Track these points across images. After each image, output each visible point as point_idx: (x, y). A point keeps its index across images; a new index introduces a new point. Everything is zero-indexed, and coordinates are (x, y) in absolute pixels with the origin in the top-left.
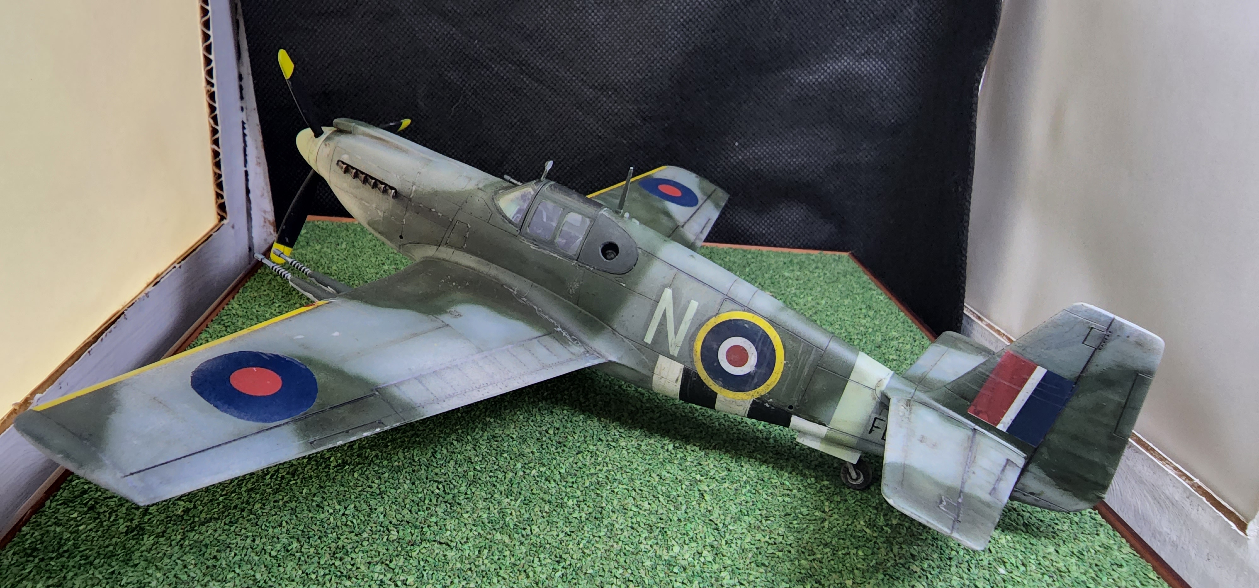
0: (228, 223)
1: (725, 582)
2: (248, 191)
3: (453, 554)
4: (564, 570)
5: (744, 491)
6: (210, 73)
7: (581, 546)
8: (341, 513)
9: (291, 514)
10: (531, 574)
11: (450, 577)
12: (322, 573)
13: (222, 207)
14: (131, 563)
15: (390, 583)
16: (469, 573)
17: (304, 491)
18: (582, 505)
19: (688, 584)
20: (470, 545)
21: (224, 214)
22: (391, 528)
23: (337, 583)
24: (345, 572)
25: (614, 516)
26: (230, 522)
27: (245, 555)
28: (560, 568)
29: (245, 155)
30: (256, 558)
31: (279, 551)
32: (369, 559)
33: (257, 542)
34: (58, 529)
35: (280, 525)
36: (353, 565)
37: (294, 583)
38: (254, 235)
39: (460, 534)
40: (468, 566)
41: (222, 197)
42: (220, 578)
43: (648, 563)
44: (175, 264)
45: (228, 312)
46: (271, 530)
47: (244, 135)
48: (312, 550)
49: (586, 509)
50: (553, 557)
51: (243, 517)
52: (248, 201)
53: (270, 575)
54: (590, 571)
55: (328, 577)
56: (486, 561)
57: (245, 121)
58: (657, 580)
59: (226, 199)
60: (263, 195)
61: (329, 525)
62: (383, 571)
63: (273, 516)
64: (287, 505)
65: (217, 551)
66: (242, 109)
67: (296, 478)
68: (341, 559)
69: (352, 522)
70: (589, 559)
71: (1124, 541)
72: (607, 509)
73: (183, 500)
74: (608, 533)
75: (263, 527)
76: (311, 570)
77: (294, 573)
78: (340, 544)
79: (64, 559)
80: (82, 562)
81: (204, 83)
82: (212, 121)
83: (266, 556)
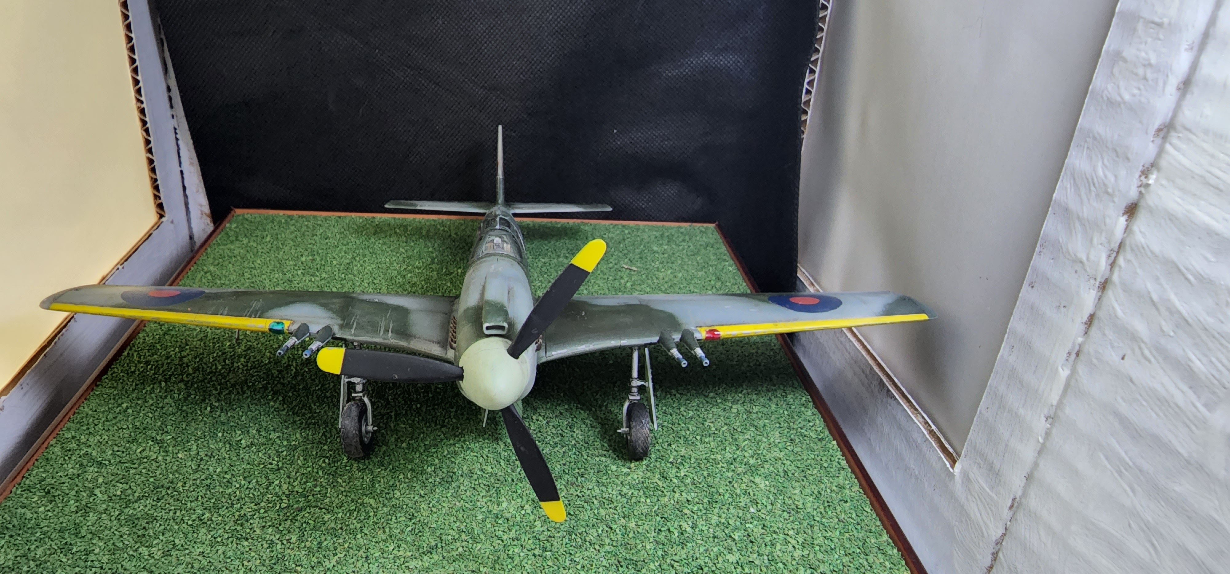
0: (167, 221)
1: (536, 529)
2: (184, 188)
3: (330, 516)
4: (414, 526)
5: (570, 453)
6: (138, 91)
7: (431, 505)
8: (245, 487)
9: (206, 490)
10: (387, 530)
11: (325, 535)
12: (226, 537)
13: (160, 206)
14: (80, 535)
15: (278, 541)
16: (340, 531)
17: (218, 471)
18: (438, 471)
19: (508, 532)
21: (162, 213)
22: (284, 498)
23: (237, 544)
24: (244, 535)
25: (462, 480)
26: (158, 499)
27: (168, 525)
28: (411, 524)
29: (179, 157)
30: (176, 527)
31: (194, 520)
32: (264, 524)
33: (178, 513)
34: (23, 511)
35: (197, 499)
36: (251, 529)
37: (204, 546)
38: (193, 225)
40: (340, 526)
41: (160, 198)
42: (147, 544)
43: (480, 517)
44: (119, 266)
46: (189, 504)
47: (177, 139)
48: (220, 518)
49: (441, 474)
50: (407, 515)
51: (168, 494)
52: (186, 196)
53: (186, 541)
54: (434, 525)
55: (230, 540)
56: (355, 521)
57: (176, 127)
58: (485, 531)
59: (163, 200)
60: (198, 191)
61: (235, 497)
62: (274, 533)
63: (191, 492)
64: (203, 482)
65: (147, 523)
66: (173, 117)
67: (212, 459)
68: (242, 525)
69: (254, 495)
70: (435, 515)
71: (856, 481)
72: (457, 474)
73: (121, 483)
74: (454, 494)
75: (183, 502)
76: (218, 535)
77: (204, 537)
78: (242, 512)
79: (28, 535)
80: (42, 536)
81: (134, 101)
82: (144, 134)
83: (184, 525)
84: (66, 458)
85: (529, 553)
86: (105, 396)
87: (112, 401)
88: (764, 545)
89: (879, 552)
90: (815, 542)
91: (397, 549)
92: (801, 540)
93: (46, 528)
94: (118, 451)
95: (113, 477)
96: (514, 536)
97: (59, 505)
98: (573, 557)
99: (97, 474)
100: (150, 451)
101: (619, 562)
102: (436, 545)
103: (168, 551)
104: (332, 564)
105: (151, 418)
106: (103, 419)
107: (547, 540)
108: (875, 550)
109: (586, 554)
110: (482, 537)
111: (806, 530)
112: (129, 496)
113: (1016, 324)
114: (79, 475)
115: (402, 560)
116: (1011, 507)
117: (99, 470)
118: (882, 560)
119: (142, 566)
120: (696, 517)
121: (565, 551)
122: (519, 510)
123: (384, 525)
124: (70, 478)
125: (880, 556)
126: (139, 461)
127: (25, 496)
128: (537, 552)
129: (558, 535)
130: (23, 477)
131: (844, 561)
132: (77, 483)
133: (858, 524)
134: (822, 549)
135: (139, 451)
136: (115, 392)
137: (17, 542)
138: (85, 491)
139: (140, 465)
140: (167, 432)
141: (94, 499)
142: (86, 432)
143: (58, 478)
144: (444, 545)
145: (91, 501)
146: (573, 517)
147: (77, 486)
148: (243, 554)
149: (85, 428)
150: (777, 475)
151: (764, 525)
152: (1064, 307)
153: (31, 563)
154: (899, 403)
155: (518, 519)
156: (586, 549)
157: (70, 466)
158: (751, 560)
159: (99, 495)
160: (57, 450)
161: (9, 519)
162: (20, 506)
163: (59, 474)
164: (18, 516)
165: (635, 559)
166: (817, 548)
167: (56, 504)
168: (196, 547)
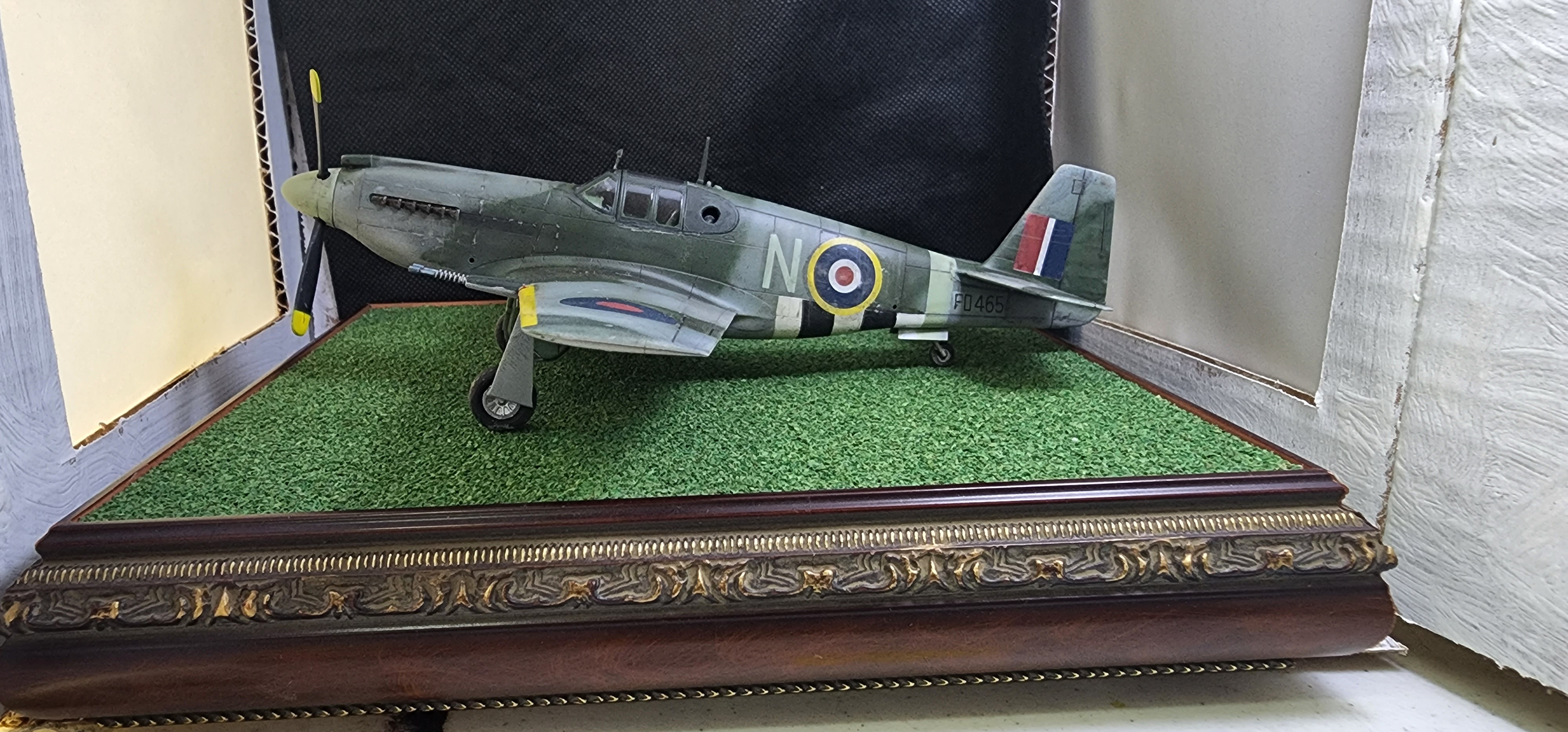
21: (285, 307)
41: (282, 288)
113: (1356, 186)
116: (1398, 399)
152: (1411, 130)
154: (1227, 375)
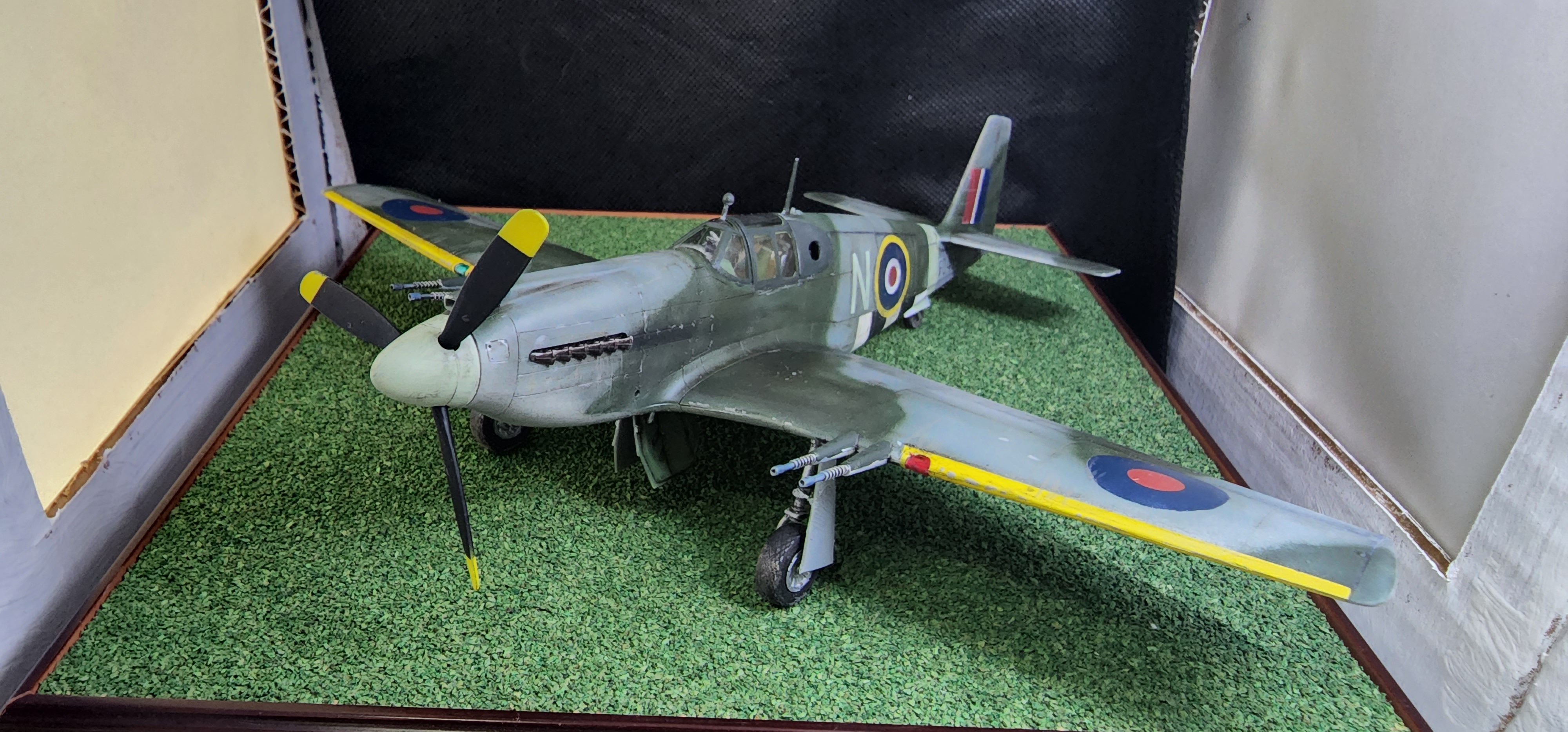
0: (308, 220)
1: (844, 646)
2: (329, 177)
3: (554, 621)
4: (672, 637)
6: (271, 44)
7: (693, 609)
8: (435, 578)
9: (383, 581)
10: (636, 643)
11: (549, 647)
12: (415, 647)
13: (299, 201)
14: (217, 640)
15: (485, 655)
16: (570, 642)
17: (397, 554)
19: (805, 649)
20: (572, 610)
21: (302, 209)
22: (489, 594)
23: (430, 657)
24: (439, 645)
26: (318, 592)
27: (335, 629)
28: (667, 634)
29: (322, 134)
30: (346, 632)
31: (369, 623)
32: (465, 630)
33: (347, 614)
34: (140, 605)
35: (371, 594)
36: (447, 637)
37: (386, 659)
38: (341, 227)
39: (562, 598)
40: (569, 635)
41: (299, 190)
42: (308, 655)
44: (249, 279)
45: (311, 338)
46: (361, 600)
47: (319, 111)
48: (404, 621)
50: (661, 622)
51: (331, 585)
53: (360, 651)
54: (700, 638)
55: (420, 651)
56: (589, 629)
57: (318, 94)
58: (772, 647)
59: (303, 192)
61: (422, 592)
62: (479, 642)
63: (363, 583)
64: (378, 570)
65: (306, 625)
66: (314, 80)
67: (388, 539)
68: (435, 631)
69: (447, 589)
70: (700, 623)
73: (268, 569)
75: (353, 597)
76: (403, 644)
77: (385, 647)
78: (434, 613)
79: (148, 638)
80: (167, 640)
81: (265, 57)
82: (278, 102)
83: (356, 629)
84: (194, 533)
85: (838, 680)
86: (241, 450)
87: (250, 458)
88: (1178, 678)
89: (1351, 692)
90: (1253, 675)
91: (651, 670)
92: (1232, 672)
93: (171, 629)
94: (261, 525)
95: (257, 561)
96: (814, 654)
97: (188, 597)
98: (901, 688)
99: (234, 556)
100: (304, 526)
101: (968, 696)
102: (706, 665)
103: (337, 665)
104: (563, 690)
105: (303, 481)
106: (240, 482)
107: (863, 663)
108: (1345, 689)
109: (921, 684)
110: (769, 655)
111: (1237, 657)
112: (279, 587)
114: (211, 557)
115: (661, 685)
117: (238, 550)
118: (1358, 705)
119: (303, 686)
120: (1071, 633)
121: (889, 679)
122: (818, 618)
123: (631, 635)
124: (199, 561)
125: (1354, 698)
126: (289, 539)
127: (142, 584)
128: (849, 679)
129: (878, 655)
130: (138, 559)
131: (1302, 704)
132: (211, 568)
133: (1314, 651)
134: (1266, 686)
135: (289, 525)
136: (254, 446)
137: (134, 647)
138: (221, 580)
139: (291, 544)
140: (324, 500)
141: (233, 591)
142: (217, 499)
143: (184, 560)
144: (717, 666)
145: (230, 593)
146: (896, 631)
147: (210, 571)
148: (438, 671)
149: (215, 493)
150: (1182, 576)
151: (1174, 648)
153: (154, 676)
154: (1346, 477)
155: (817, 630)
156: (920, 677)
157: (199, 544)
158: (1162, 698)
159: (240, 585)
160: (180, 522)
161: (121, 615)
162: (136, 598)
163: (185, 556)
164: (134, 612)
165: (991, 692)
166: (1258, 684)
167: (184, 596)
168: (375, 661)
